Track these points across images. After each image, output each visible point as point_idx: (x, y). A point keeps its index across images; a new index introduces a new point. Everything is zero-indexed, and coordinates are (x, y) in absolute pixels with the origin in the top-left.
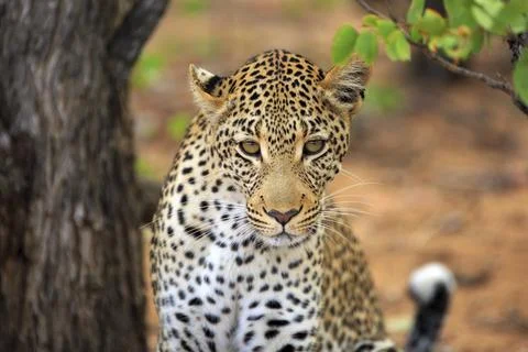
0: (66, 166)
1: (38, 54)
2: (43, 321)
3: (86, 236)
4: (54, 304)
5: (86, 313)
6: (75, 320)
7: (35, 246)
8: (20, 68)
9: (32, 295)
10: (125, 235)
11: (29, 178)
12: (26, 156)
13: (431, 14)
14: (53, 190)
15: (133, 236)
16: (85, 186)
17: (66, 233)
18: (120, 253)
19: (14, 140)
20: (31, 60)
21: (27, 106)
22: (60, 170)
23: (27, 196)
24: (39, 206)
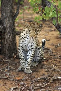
0: (9, 30)
1: (6, 19)
2: (6, 45)
3: (11, 36)
4: (7, 43)
5: (10, 44)
6: (9, 44)
7: (6, 37)
8: (4, 20)
9: (5, 42)
10: (14, 36)
11: (5, 31)
12: (5, 28)
13: (44, 15)
14: (7, 32)
15: (15, 36)
16: (10, 31)
17: (9, 36)
18: (14, 38)
19: (3, 27)
20: (5, 19)
21: (5, 24)
22: (8, 30)
23: (5, 32)
24: (6, 33)
